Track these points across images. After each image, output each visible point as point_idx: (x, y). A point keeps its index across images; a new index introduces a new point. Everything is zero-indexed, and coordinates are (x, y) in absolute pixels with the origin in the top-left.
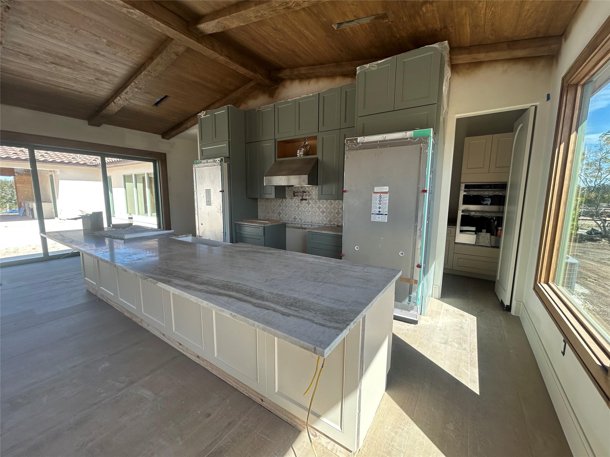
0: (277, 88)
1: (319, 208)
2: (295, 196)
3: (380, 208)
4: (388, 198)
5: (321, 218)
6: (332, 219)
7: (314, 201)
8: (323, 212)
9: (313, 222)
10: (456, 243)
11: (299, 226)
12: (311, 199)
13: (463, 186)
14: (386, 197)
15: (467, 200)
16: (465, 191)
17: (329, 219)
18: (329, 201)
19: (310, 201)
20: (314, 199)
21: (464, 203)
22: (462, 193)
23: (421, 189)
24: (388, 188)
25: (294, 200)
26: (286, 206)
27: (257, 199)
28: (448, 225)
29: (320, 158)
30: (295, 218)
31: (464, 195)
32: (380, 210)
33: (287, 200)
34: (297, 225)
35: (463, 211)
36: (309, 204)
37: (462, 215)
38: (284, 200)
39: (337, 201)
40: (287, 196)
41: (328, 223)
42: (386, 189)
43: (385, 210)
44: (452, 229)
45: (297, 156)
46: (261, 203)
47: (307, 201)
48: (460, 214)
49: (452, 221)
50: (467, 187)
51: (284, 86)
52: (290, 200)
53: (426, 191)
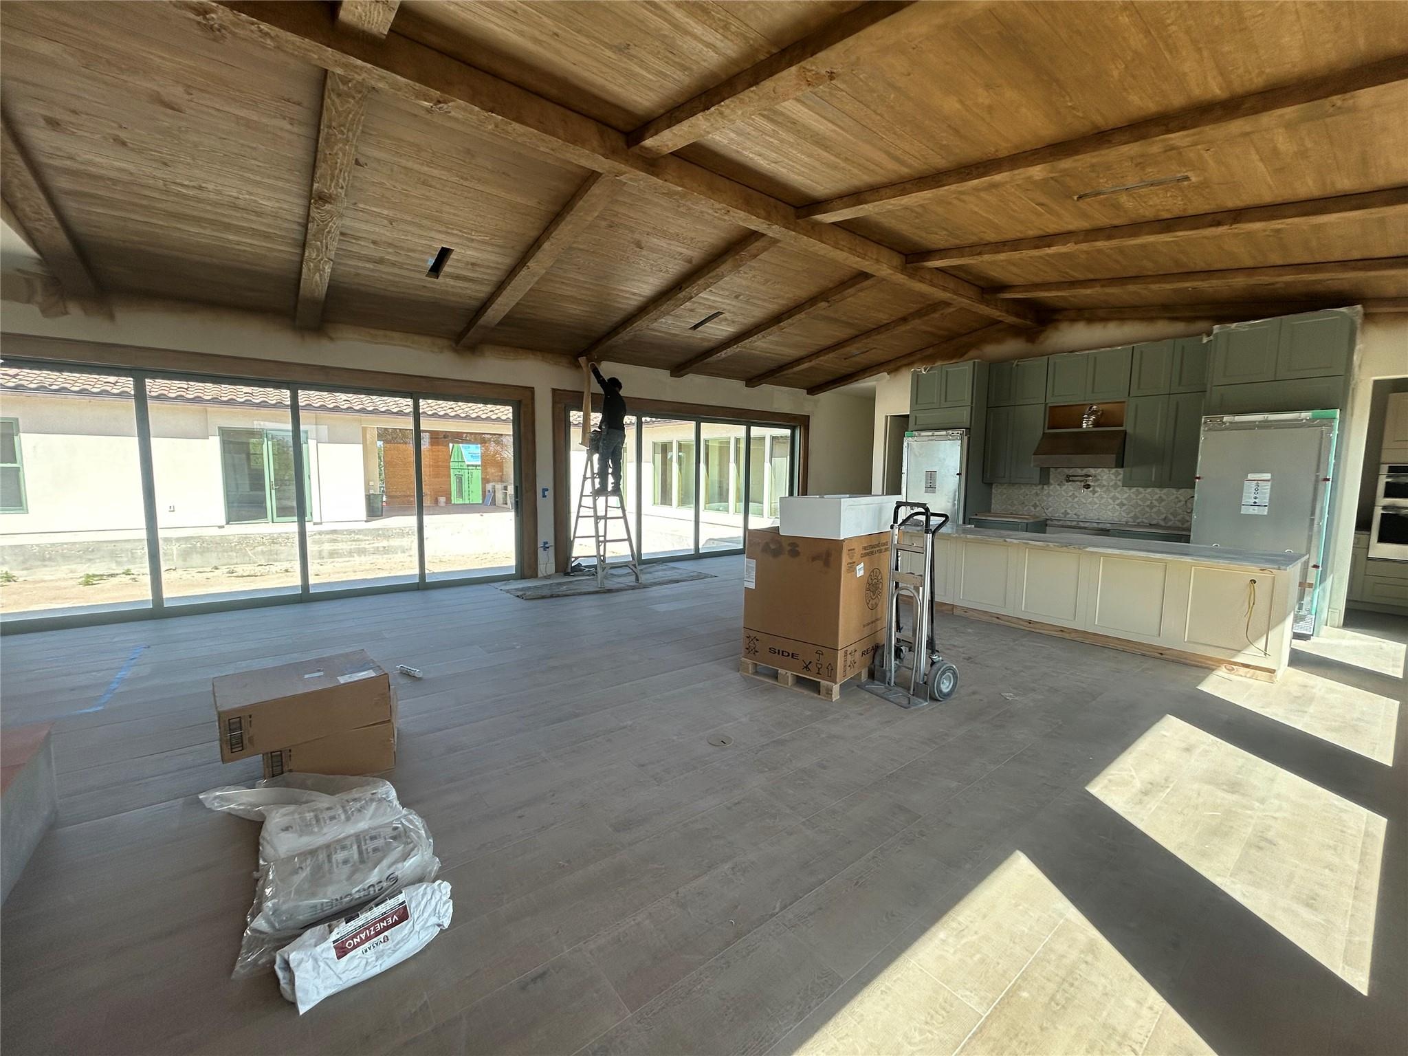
0: (1042, 331)
1: (1114, 499)
2: (1068, 481)
3: (1256, 498)
4: (1269, 487)
5: (1117, 514)
6: (1138, 515)
7: (1104, 489)
8: (1121, 505)
9: (1101, 518)
10: (1369, 559)
11: (1074, 524)
12: (1098, 486)
13: (1384, 469)
14: (1268, 486)
15: (1391, 491)
16: (1388, 477)
17: (1132, 514)
18: (1134, 489)
19: (1098, 489)
20: (1104, 486)
21: (1387, 495)
22: (1383, 481)
23: (1322, 477)
24: (1269, 475)
25: (1064, 487)
26: (1049, 495)
27: (992, 484)
28: (1356, 529)
29: (1130, 431)
30: (1066, 513)
31: (1387, 483)
32: (1256, 501)
33: (1051, 487)
34: (1069, 524)
35: (1384, 508)
36: (1094, 492)
37: (1382, 514)
38: (1045, 487)
39: (1149, 490)
40: (1051, 481)
41: (1130, 520)
42: (1268, 476)
43: (1266, 501)
44: (1364, 536)
45: (1081, 427)
46: (999, 491)
47: (1091, 489)
48: (1378, 512)
49: (1363, 524)
50: (1392, 469)
51: (1056, 329)
52: (1058, 487)
53: (1328, 480)
